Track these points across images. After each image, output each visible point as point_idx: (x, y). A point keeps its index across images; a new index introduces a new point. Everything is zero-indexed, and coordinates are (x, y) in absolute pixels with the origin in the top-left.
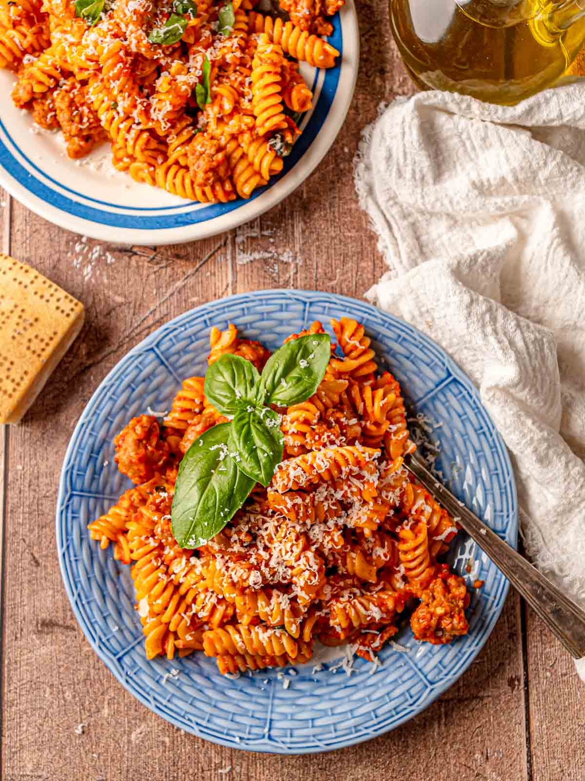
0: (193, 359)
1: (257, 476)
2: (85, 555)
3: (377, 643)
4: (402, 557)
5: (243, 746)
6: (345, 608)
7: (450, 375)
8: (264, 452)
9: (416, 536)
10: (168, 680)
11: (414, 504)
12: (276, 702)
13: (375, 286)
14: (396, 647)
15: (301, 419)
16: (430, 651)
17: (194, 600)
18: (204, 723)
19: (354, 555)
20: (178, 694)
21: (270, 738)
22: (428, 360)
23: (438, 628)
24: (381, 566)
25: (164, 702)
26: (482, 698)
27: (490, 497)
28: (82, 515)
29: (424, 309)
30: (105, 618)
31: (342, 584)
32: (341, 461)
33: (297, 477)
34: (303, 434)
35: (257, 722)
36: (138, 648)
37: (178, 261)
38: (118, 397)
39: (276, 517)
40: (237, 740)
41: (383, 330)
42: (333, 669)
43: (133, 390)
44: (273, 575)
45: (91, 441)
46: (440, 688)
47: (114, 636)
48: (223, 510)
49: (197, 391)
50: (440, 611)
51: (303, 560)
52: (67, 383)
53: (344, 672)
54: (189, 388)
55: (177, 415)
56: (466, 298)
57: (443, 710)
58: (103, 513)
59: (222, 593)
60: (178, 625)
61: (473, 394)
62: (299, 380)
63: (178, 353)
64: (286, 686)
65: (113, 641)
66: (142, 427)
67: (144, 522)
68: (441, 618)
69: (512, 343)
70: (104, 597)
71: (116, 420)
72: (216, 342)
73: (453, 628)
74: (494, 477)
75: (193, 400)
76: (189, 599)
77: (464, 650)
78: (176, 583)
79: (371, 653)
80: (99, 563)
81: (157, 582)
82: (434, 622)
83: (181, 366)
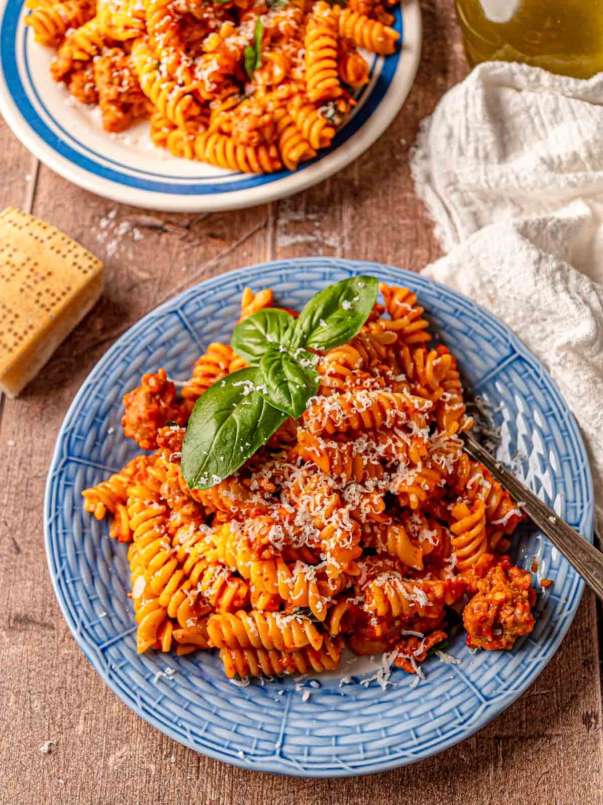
0: (221, 327)
1: (286, 408)
2: (75, 528)
3: (421, 650)
4: (454, 542)
5: (247, 763)
6: (382, 589)
7: (514, 352)
8: (295, 384)
9: (472, 512)
10: (160, 680)
11: (469, 478)
12: (292, 715)
13: (430, 266)
14: (445, 658)
15: (341, 361)
16: (486, 662)
17: (201, 576)
18: (201, 733)
19: (396, 529)
20: (172, 696)
21: (281, 755)
22: (489, 336)
23: (497, 624)
24: (429, 551)
25: (154, 704)
26: (550, 737)
27: (560, 486)
28: (77, 484)
29: (485, 279)
30: (91, 602)
31: (380, 563)
32: (385, 404)
33: (333, 412)
34: (343, 378)
35: (265, 736)
36: (128, 640)
37: (213, 241)
38: (133, 359)
39: (306, 466)
40: (241, 754)
41: (438, 303)
42: (366, 682)
43: (150, 353)
44: (298, 535)
45: (96, 403)
46: (497, 705)
47: (100, 623)
48: (243, 444)
49: (223, 356)
50: (499, 596)
51: (335, 517)
52: (77, 357)
53: (379, 686)
54: (214, 352)
55: (198, 380)
56: (534, 254)
57: (500, 749)
58: (102, 480)
59: (235, 563)
60: (178, 606)
61: (540, 372)
62: (340, 321)
63: (204, 318)
64: (305, 697)
65: (98, 629)
66: (157, 379)
67: (149, 483)
68: (501, 605)
69: (586, 302)
70: (93, 578)
71: (128, 385)
72: (249, 303)
73: (515, 623)
74: (566, 464)
75: (218, 366)
76: (195, 574)
77: (529, 660)
78: (180, 556)
79: (413, 662)
80: (92, 541)
81: (159, 552)
82: (491, 614)
83: (206, 334)
